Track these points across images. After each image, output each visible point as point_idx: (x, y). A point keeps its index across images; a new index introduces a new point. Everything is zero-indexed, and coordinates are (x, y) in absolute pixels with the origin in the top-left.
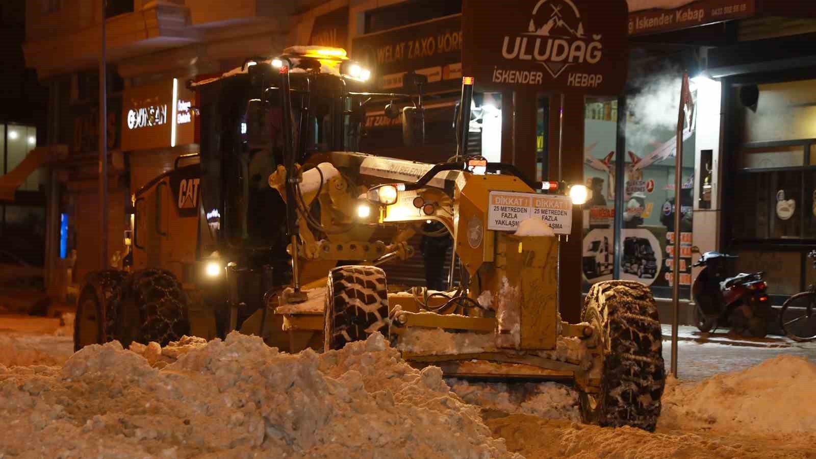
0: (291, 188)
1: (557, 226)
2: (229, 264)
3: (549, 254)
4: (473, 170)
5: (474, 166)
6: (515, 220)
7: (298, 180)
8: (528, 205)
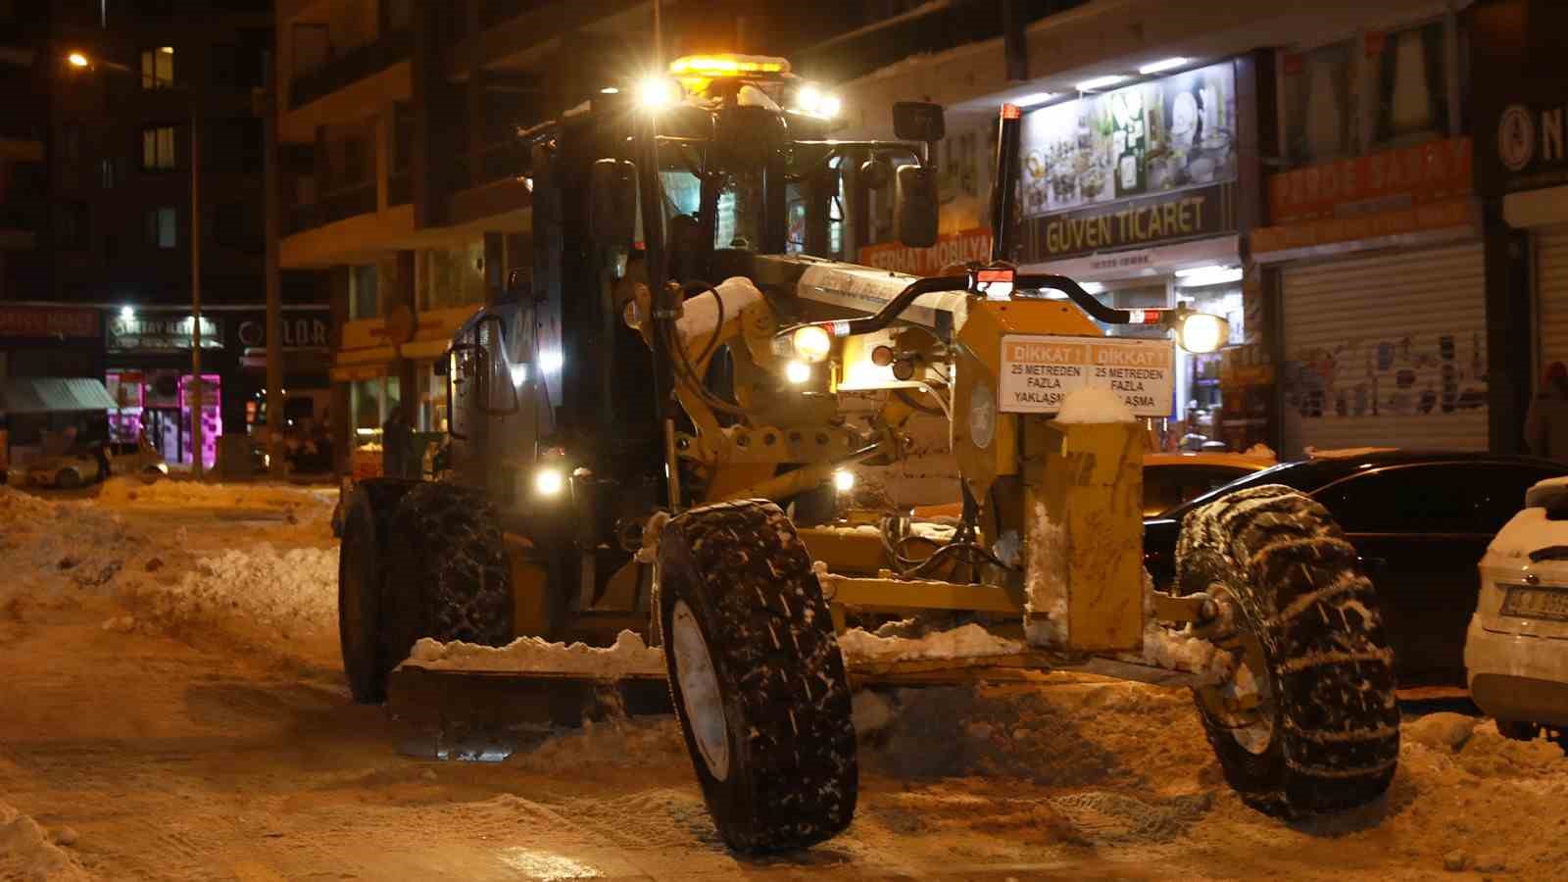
0: (664, 329)
1: (1144, 401)
2: (577, 472)
3: (1124, 458)
4: (988, 291)
5: (990, 283)
6: (1057, 391)
7: (672, 313)
8: (1082, 361)
